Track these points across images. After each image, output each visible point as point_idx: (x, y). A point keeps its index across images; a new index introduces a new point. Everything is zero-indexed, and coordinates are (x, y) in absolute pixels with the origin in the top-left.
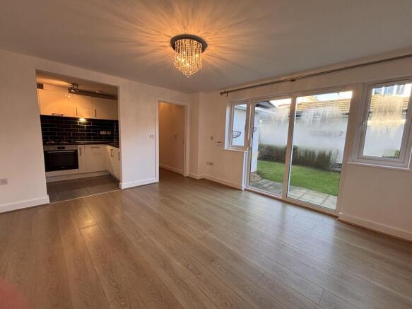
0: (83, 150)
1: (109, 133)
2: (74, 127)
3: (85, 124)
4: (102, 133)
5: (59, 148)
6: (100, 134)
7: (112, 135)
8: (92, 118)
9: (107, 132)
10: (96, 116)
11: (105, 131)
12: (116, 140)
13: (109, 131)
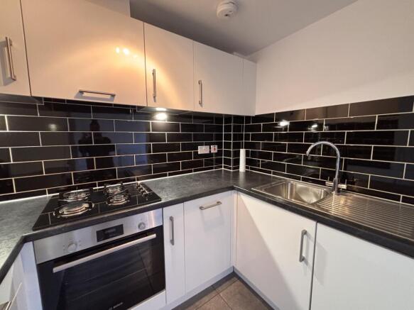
1: (214, 149)
5: (100, 234)
6: (196, 155)
9: (210, 148)
10: (201, 103)
11: (206, 145)
12: (225, 167)
13: (214, 144)
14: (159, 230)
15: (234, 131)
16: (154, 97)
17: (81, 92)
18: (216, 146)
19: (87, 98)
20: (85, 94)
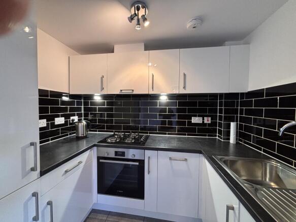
0: (153, 162)
1: (208, 120)
2: (151, 110)
3: (168, 104)
4: (196, 120)
5: (116, 153)
6: (190, 123)
7: (213, 124)
8: (177, 92)
9: (203, 119)
10: (184, 88)
11: (199, 116)
12: (219, 136)
13: (207, 116)
14: (142, 162)
15: (225, 106)
16: (153, 88)
17: (121, 90)
18: (210, 118)
19: (124, 92)
20: (123, 91)
